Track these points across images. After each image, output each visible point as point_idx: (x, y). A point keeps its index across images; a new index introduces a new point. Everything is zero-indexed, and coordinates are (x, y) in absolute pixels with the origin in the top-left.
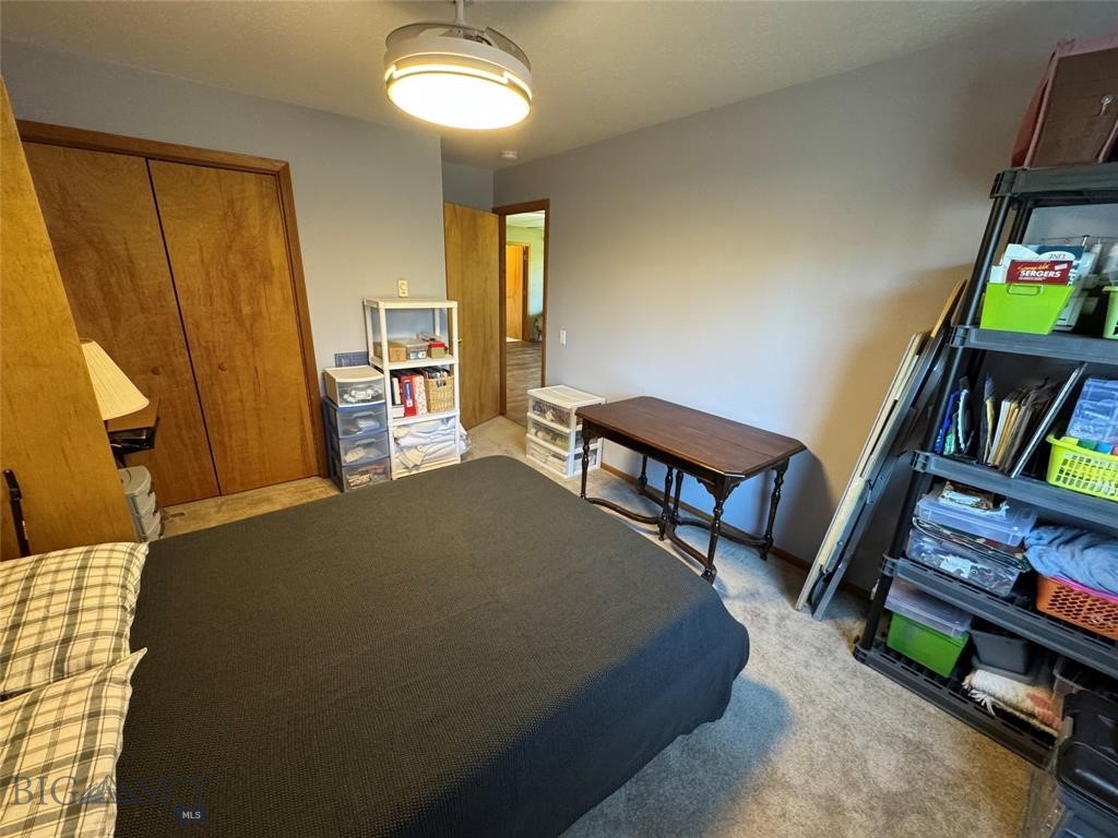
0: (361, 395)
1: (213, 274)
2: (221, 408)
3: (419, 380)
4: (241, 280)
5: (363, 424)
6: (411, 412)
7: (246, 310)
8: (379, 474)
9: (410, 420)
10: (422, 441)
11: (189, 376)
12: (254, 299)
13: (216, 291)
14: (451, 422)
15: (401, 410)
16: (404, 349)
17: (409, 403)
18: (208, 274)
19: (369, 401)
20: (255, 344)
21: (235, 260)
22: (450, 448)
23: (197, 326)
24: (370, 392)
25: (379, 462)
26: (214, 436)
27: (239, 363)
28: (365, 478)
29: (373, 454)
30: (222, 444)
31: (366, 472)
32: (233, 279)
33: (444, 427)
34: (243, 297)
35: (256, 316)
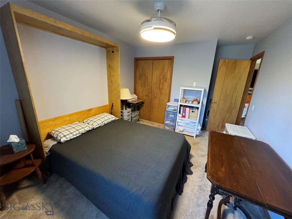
0: (171, 108)
1: (158, 80)
2: (153, 105)
3: (188, 109)
4: (161, 81)
5: (171, 115)
6: (184, 117)
7: (161, 87)
8: (172, 129)
9: (183, 119)
10: (184, 125)
11: (150, 98)
12: (163, 85)
13: (157, 83)
14: (195, 124)
15: (181, 116)
16: (185, 100)
17: (184, 114)
18: (157, 80)
19: (172, 110)
20: (161, 94)
21: (161, 77)
22: (193, 131)
23: (153, 89)
24: (173, 108)
25: (172, 126)
26: (151, 109)
27: (158, 97)
28: (168, 128)
29: (171, 123)
30: (152, 112)
31: (169, 127)
32: (160, 81)
33: (192, 124)
34: (161, 85)
35: (162, 88)
